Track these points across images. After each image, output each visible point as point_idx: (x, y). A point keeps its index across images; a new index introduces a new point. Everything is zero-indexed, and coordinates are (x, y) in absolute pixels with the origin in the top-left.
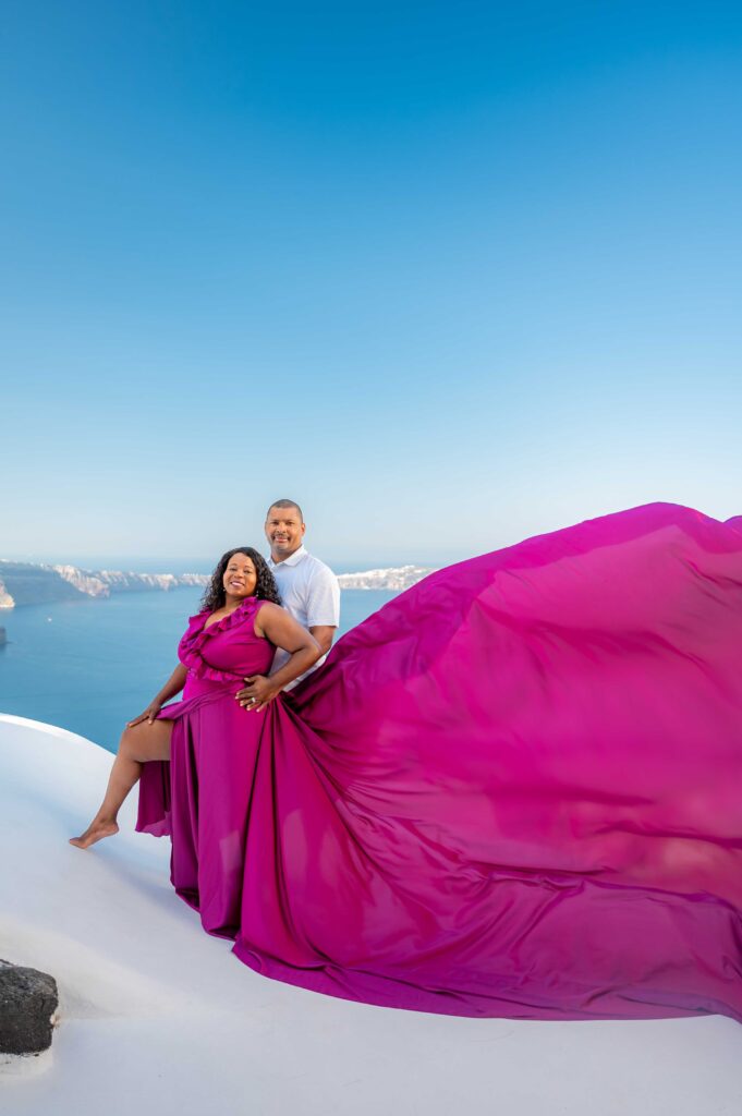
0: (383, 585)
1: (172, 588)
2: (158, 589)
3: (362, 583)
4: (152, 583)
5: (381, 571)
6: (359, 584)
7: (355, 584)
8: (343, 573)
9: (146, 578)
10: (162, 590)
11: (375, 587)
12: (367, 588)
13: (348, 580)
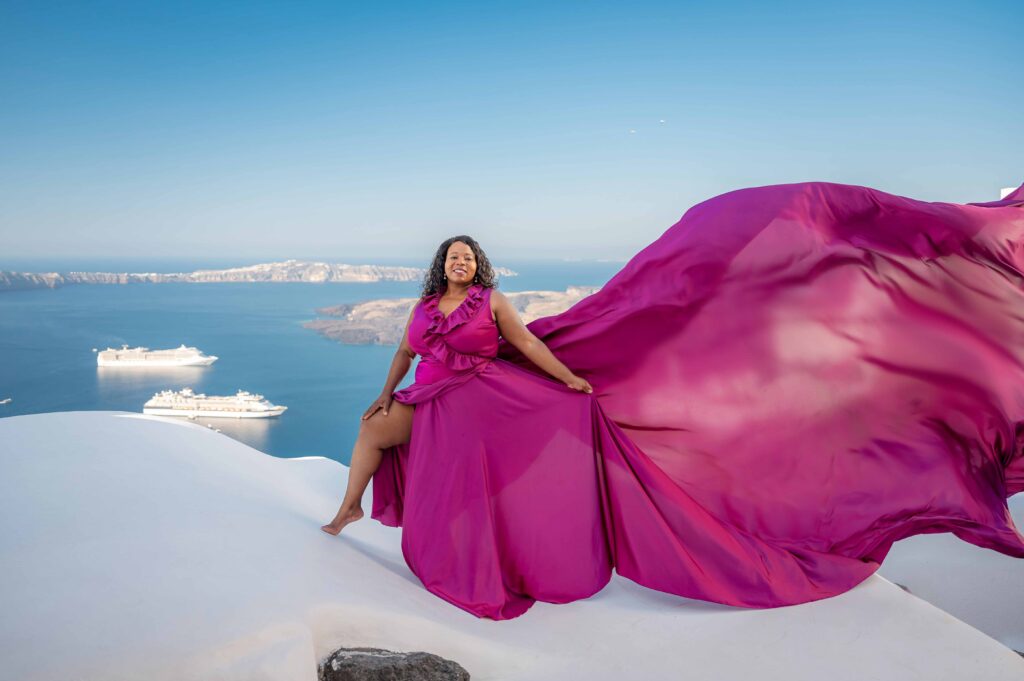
0: (268, 278)
1: (58, 285)
2: (43, 286)
3: (248, 276)
4: (37, 282)
5: (265, 265)
6: (245, 277)
7: (242, 277)
8: (231, 268)
9: (30, 277)
10: (48, 287)
11: (261, 279)
12: (253, 280)
13: (234, 274)
